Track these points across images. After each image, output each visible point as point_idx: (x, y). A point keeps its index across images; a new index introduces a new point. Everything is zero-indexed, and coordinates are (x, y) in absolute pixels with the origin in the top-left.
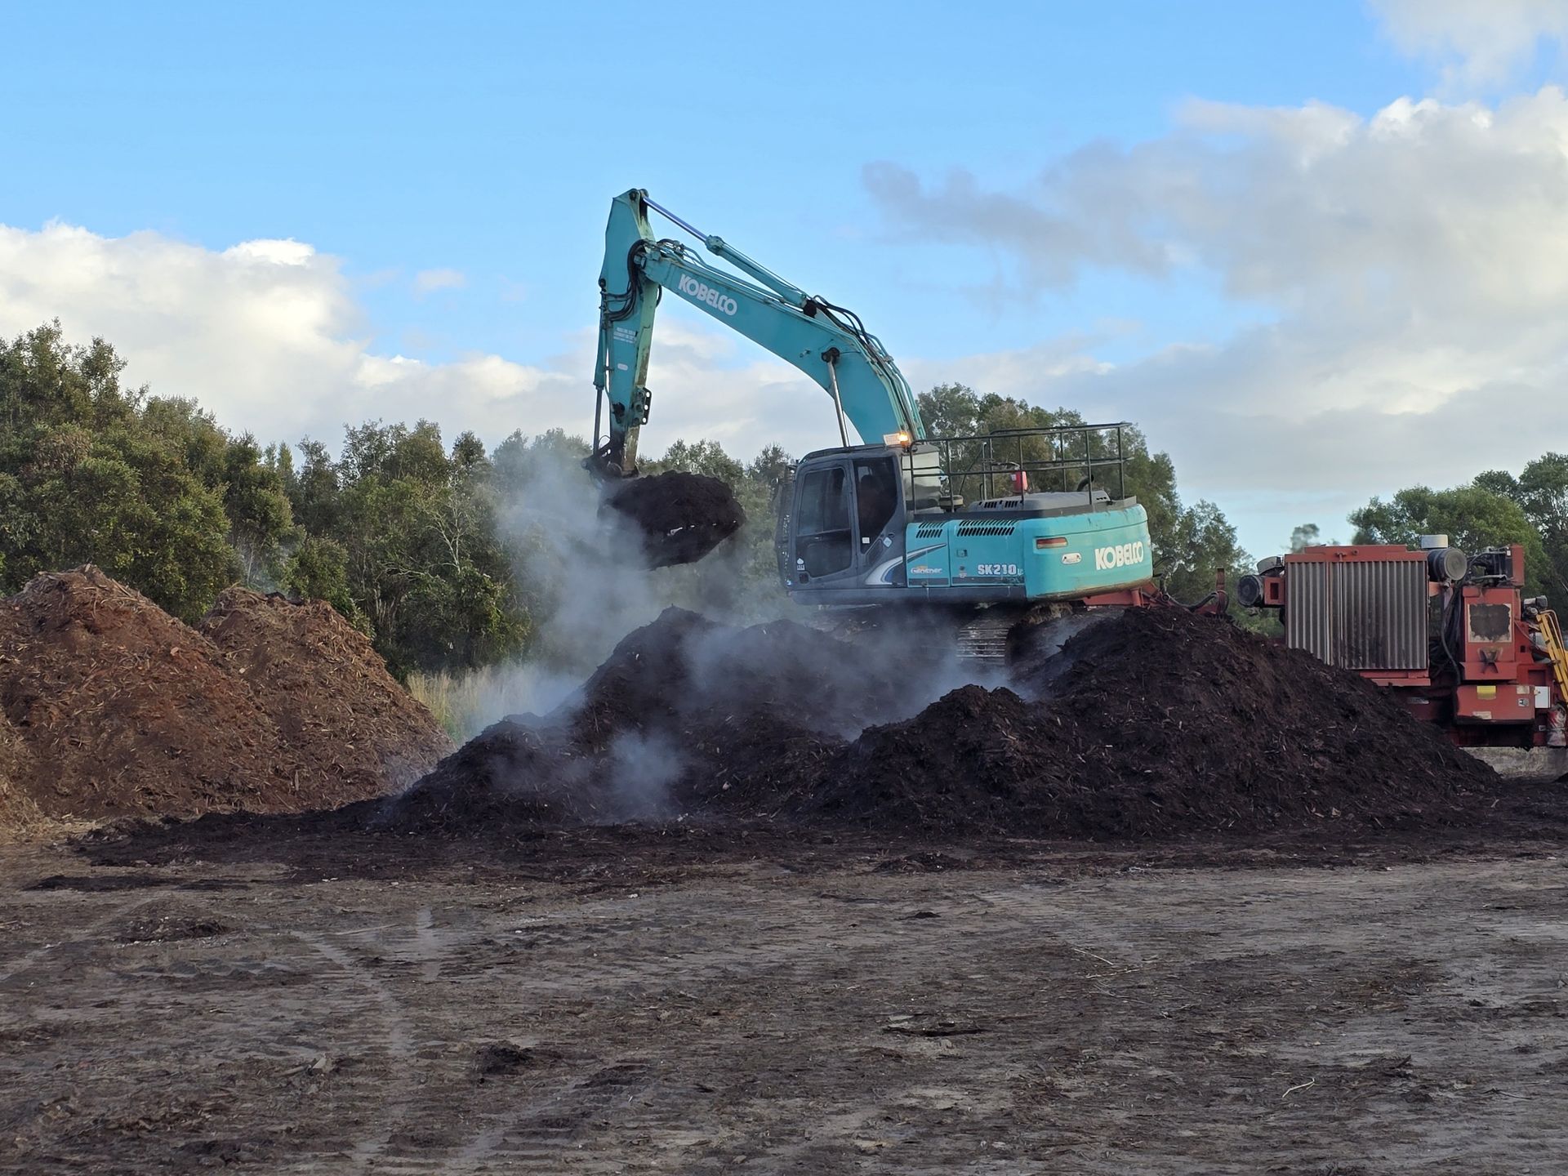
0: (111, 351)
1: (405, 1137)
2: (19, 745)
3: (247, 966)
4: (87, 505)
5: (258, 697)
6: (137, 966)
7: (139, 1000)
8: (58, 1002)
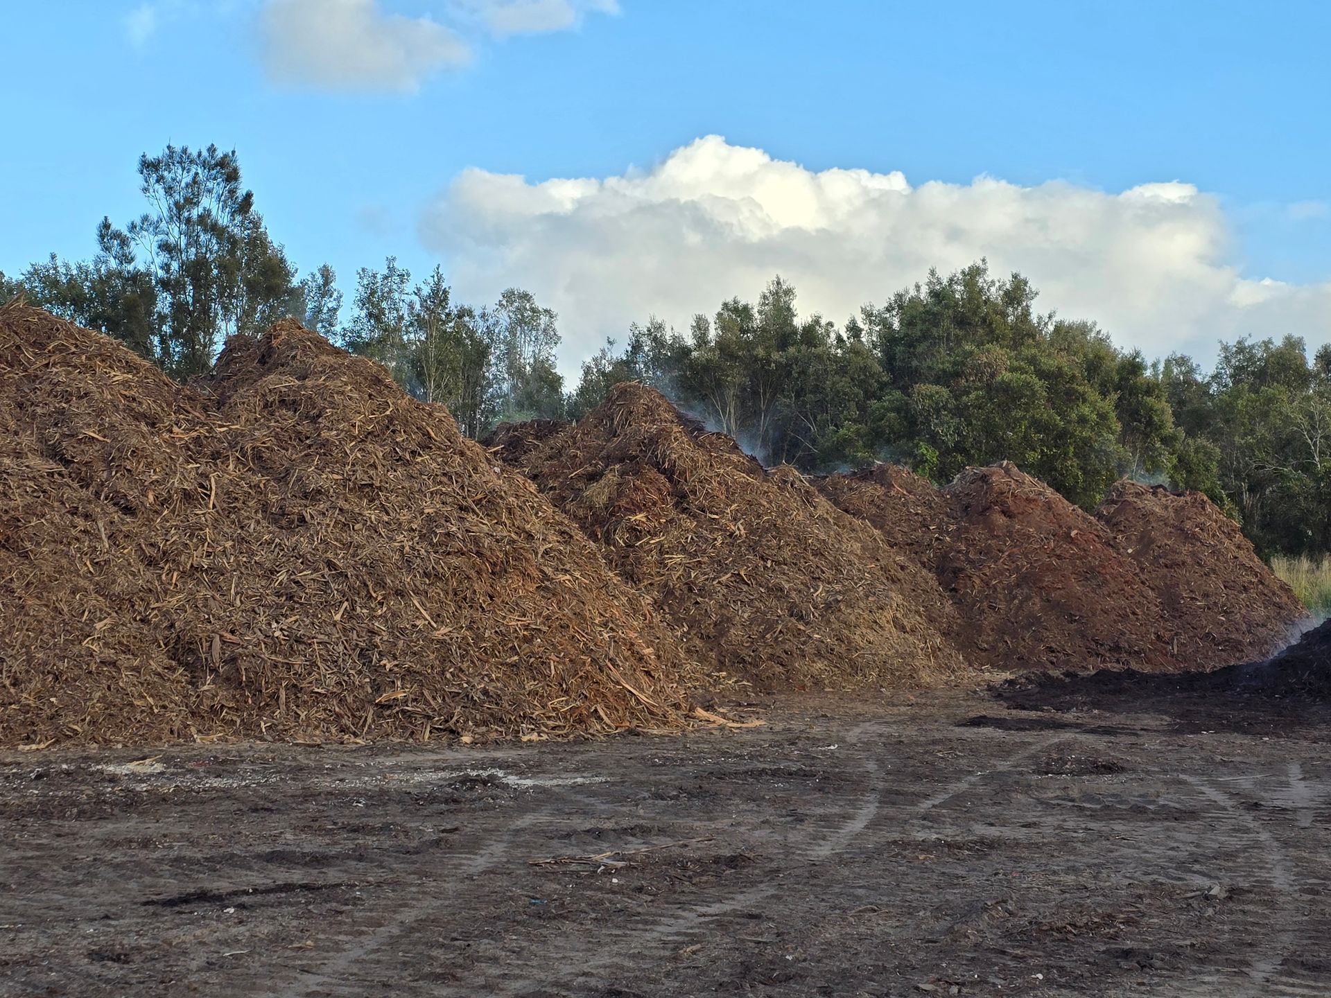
0: (1026, 283)
1: (1296, 961)
2: (949, 607)
3: (1145, 802)
4: (1004, 411)
5: (1143, 573)
6: (1053, 795)
7: (1056, 824)
8: (989, 820)
